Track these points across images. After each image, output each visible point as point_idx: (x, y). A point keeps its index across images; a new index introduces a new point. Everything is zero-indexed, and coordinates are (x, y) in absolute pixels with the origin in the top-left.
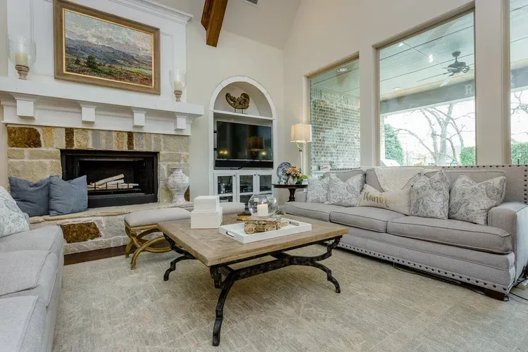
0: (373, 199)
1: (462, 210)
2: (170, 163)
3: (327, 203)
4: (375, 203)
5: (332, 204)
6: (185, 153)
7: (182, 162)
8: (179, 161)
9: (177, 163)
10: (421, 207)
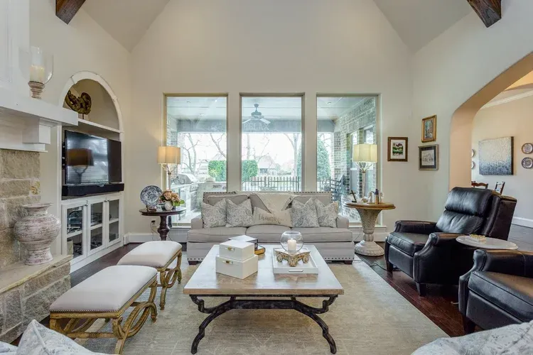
0: (268, 219)
1: (325, 221)
2: (12, 198)
3: (227, 226)
4: (270, 222)
5: (236, 227)
6: (36, 180)
7: (31, 194)
8: (27, 193)
9: (24, 197)
10: (305, 221)
